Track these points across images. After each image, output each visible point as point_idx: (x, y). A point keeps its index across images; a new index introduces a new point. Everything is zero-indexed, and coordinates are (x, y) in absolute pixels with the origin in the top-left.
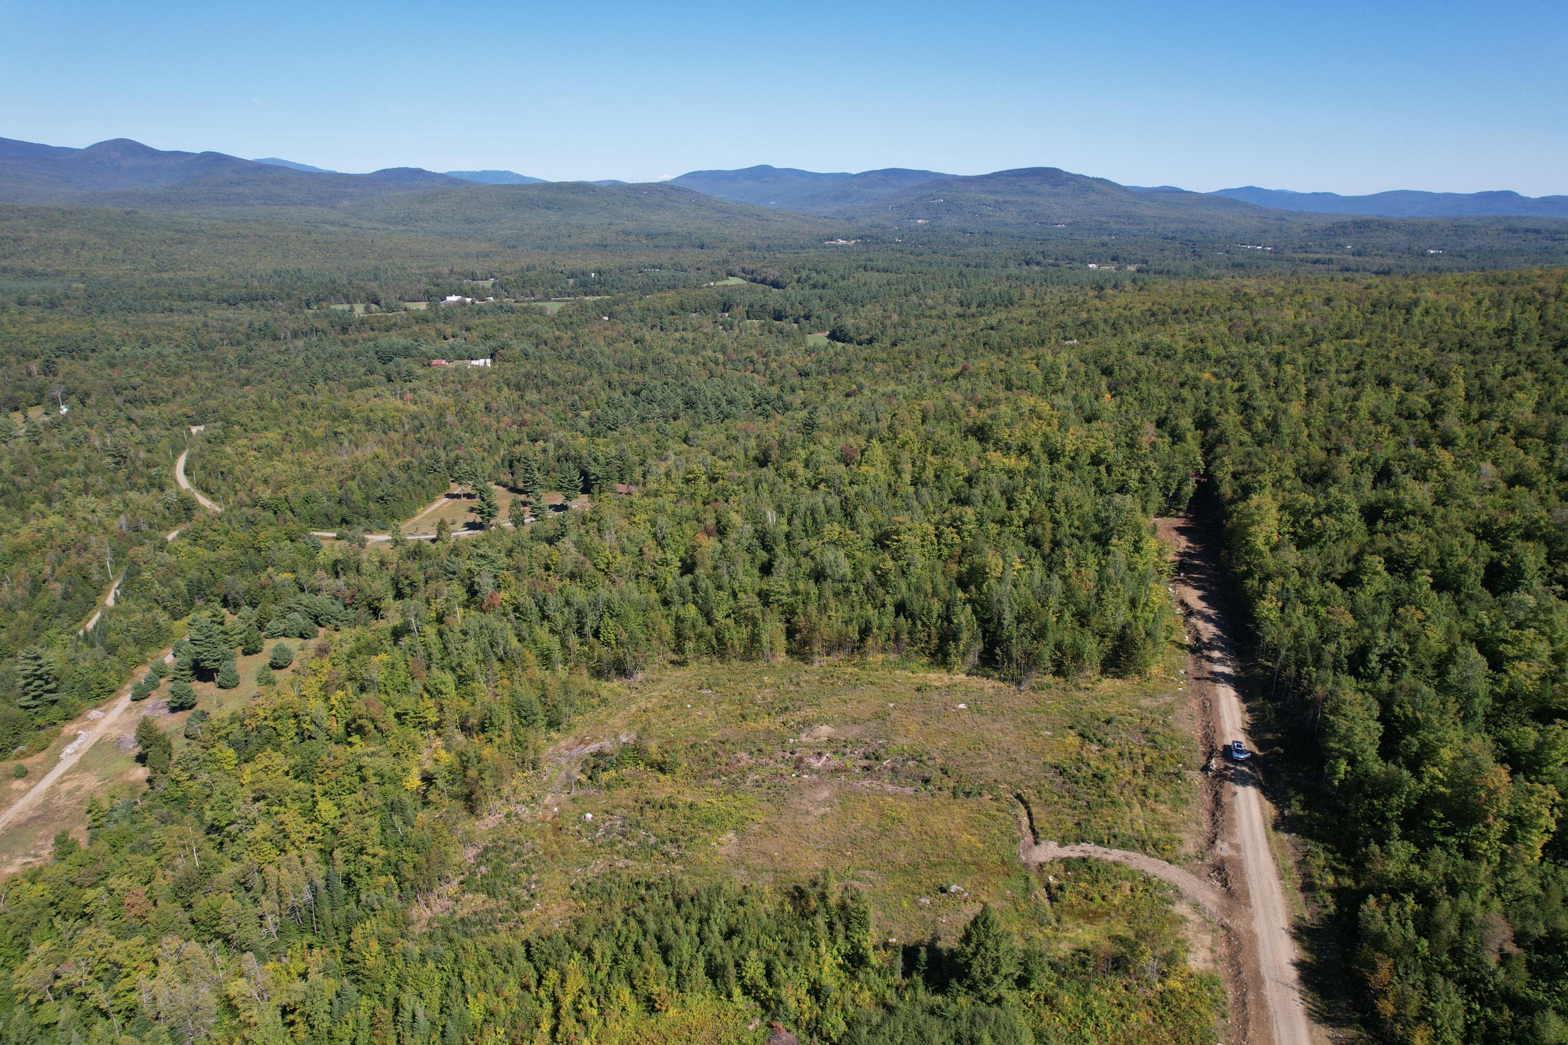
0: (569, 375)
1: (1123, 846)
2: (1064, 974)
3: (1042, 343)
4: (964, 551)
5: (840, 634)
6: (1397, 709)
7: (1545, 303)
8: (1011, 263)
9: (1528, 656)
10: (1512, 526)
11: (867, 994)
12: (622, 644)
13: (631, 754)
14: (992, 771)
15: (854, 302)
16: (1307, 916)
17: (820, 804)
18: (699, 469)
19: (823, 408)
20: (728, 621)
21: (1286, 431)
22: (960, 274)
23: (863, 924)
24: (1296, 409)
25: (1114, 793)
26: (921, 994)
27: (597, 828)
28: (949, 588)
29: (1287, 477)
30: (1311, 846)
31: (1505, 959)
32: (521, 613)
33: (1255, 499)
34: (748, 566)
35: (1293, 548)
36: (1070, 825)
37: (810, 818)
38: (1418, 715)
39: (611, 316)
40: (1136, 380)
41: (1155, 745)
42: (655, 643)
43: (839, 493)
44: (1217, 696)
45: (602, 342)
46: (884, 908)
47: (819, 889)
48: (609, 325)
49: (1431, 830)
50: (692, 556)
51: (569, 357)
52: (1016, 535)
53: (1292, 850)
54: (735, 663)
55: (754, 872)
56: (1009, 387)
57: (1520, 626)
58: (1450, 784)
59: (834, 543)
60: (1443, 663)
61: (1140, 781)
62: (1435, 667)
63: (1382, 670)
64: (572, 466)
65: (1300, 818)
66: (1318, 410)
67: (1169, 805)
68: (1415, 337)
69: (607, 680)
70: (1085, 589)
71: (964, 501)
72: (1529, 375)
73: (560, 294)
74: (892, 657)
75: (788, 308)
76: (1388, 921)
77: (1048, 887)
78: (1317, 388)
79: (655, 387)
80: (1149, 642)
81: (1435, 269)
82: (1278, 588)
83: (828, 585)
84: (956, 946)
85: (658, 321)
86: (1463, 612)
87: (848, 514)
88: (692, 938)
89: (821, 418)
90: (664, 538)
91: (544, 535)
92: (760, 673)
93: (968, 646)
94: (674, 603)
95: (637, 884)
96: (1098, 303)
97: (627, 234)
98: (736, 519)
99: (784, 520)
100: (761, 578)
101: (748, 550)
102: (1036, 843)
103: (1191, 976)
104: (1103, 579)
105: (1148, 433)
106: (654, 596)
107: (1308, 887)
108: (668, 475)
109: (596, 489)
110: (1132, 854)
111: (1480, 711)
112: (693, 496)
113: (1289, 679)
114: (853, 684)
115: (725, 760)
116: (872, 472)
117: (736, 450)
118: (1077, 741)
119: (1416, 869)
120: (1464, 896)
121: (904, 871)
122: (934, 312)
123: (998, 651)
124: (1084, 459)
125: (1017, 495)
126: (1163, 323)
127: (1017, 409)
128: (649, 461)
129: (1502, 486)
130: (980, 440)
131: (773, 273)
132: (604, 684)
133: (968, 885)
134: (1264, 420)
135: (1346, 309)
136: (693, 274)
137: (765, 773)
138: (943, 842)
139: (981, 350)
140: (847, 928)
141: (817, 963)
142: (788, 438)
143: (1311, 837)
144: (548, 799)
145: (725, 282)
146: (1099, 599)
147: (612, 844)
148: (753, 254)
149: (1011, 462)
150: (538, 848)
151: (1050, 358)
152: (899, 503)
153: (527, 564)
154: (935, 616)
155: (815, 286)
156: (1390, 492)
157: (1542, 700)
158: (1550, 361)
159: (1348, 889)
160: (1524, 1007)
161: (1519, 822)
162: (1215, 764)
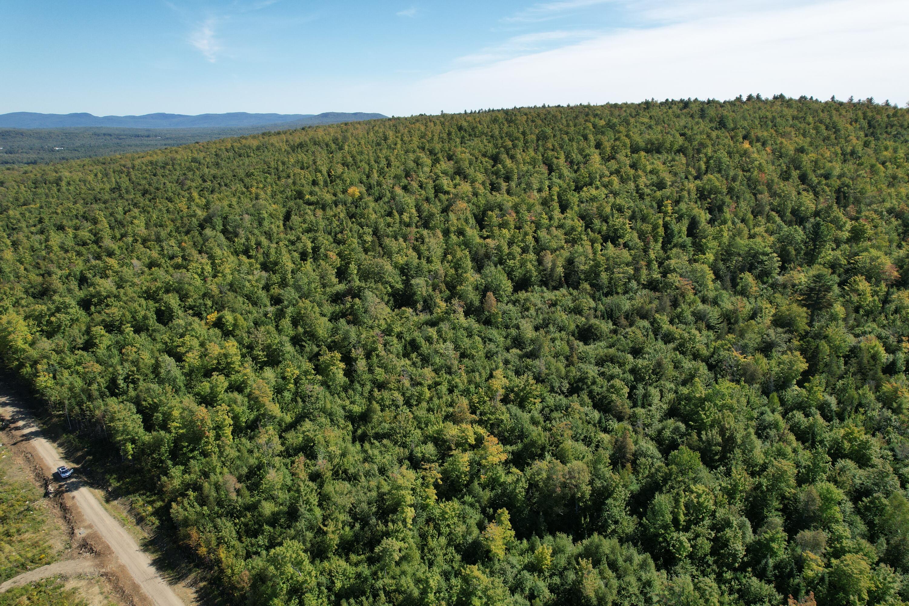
1: (9, 577)
6: (144, 403)
7: (129, 172)
9: (191, 349)
10: (159, 289)
16: (146, 535)
21: (8, 270)
24: (8, 255)
29: (22, 298)
30: (132, 498)
31: (238, 491)
33: (4, 318)
35: (45, 339)
38: (155, 400)
44: (34, 448)
49: (185, 454)
53: (123, 507)
57: (182, 336)
58: (184, 427)
60: (156, 368)
62: (153, 372)
63: (128, 386)
65: (119, 488)
66: (25, 253)
67: (31, 531)
68: (68, 199)
72: (136, 210)
76: (186, 510)
78: (18, 239)
81: (63, 158)
82: (46, 367)
86: (154, 340)
107: (140, 520)
110: (18, 578)
111: (182, 385)
113: (77, 415)
119: (187, 476)
120: (212, 475)
129: (146, 269)
135: (16, 187)
143: (130, 493)
156: (91, 289)
157: (204, 366)
158: (143, 202)
159: (161, 507)
160: (253, 507)
161: (218, 428)
162: (51, 488)
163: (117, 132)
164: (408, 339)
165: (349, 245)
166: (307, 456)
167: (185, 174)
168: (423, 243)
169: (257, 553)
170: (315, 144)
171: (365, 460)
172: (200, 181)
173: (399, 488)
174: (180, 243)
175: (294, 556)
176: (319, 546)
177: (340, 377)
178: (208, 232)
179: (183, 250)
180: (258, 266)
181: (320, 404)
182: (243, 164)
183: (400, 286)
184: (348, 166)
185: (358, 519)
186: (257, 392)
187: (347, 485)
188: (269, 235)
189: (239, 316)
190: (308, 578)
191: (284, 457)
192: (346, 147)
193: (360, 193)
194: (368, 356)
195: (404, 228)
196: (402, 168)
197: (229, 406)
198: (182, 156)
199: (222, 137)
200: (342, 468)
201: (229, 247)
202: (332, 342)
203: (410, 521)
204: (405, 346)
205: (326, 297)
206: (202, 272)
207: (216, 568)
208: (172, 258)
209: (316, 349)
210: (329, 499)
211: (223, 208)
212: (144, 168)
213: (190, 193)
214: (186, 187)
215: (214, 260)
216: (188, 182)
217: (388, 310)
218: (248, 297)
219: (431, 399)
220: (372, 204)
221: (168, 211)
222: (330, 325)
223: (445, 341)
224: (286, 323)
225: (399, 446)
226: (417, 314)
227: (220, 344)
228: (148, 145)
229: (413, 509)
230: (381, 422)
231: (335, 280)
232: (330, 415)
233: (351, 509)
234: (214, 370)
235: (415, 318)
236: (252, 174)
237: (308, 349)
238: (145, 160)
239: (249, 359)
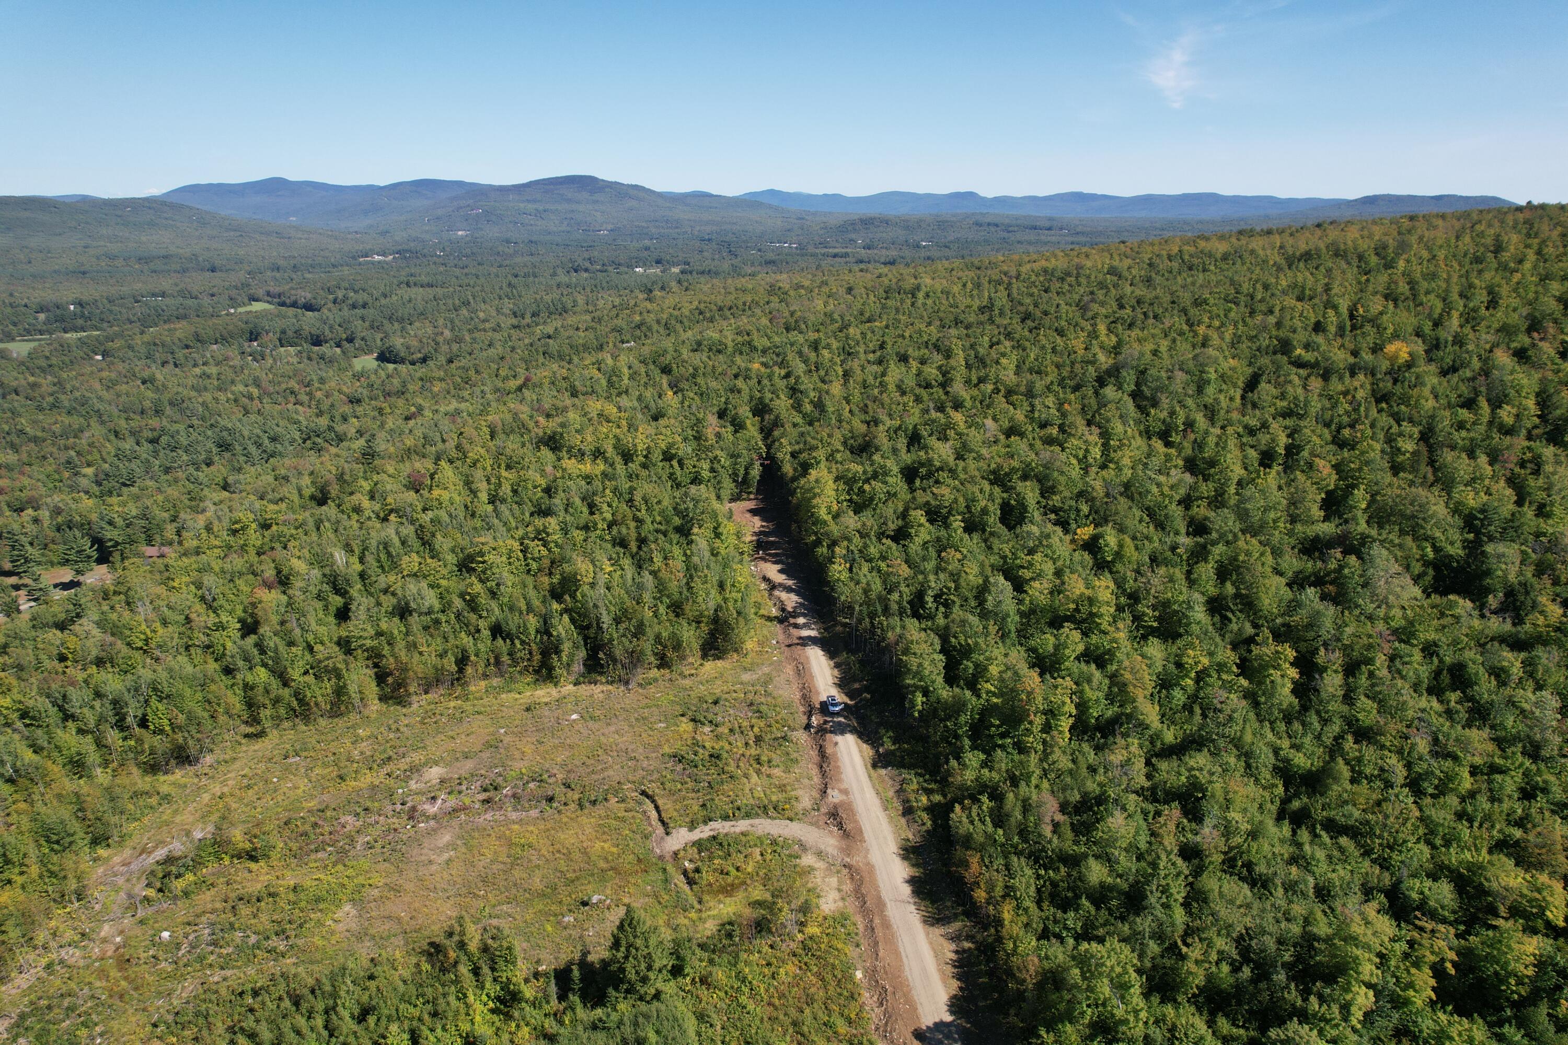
0: (57, 428)
1: (748, 815)
2: (714, 951)
3: (601, 348)
4: (553, 562)
5: (437, 670)
6: (953, 640)
7: (1010, 284)
8: (560, 271)
9: (1039, 576)
10: (1013, 470)
11: (525, 1031)
12: (180, 728)
13: (211, 850)
14: (614, 774)
15: (401, 320)
16: (911, 837)
17: (442, 850)
18: (246, 517)
19: (382, 435)
20: (307, 678)
21: (831, 409)
22: (510, 284)
23: (510, 961)
24: (836, 388)
25: (731, 768)
26: (581, 1012)
27: (178, 946)
28: (544, 602)
29: (838, 451)
30: (905, 774)
31: (1056, 826)
32: (33, 718)
33: (813, 474)
34: (321, 614)
35: (851, 513)
36: (696, 808)
37: (434, 868)
38: (969, 641)
39: (105, 354)
40: (694, 376)
41: (760, 714)
42: (222, 719)
43: (412, 522)
44: (807, 658)
45: (97, 386)
46: (528, 938)
47: (456, 938)
48: (104, 365)
49: (992, 737)
50: (252, 615)
51: (53, 406)
52: (602, 538)
53: (891, 782)
54: (323, 722)
55: (381, 940)
56: (574, 394)
57: (1031, 552)
58: (1001, 694)
59: (415, 575)
60: (981, 592)
61: (753, 751)
62: (976, 598)
63: (937, 609)
64: (78, 534)
65: (892, 753)
66: (855, 388)
67: (782, 768)
68: (922, 317)
69: (166, 773)
70: (675, 582)
71: (546, 512)
72: (1008, 344)
73: (29, 332)
74: (496, 682)
75: (327, 332)
76: (972, 822)
77: (685, 873)
78: (851, 368)
79: (178, 432)
80: (741, 620)
81: (929, 258)
82: (844, 552)
83: (414, 619)
84: (606, 955)
85: (170, 357)
86: (990, 548)
87: (426, 543)
88: (319, 1034)
89: (381, 445)
90: (214, 599)
91: (51, 620)
92: (353, 727)
93: (571, 656)
94: (238, 670)
95: (241, 994)
96: (649, 305)
97: (112, 257)
98: (299, 565)
99: (355, 560)
100: (339, 625)
101: (319, 597)
102: (667, 834)
103: (825, 918)
104: (691, 570)
105: (712, 424)
106: (213, 666)
107: (908, 811)
108: (209, 528)
109: (116, 556)
110: (756, 821)
111: (1013, 629)
112: (243, 548)
113: (865, 630)
114: (458, 718)
115: (327, 829)
116: (446, 495)
117: (288, 490)
118: (690, 726)
119: (985, 772)
120: (1023, 784)
121: (542, 895)
122: (487, 325)
123: (601, 655)
124: (657, 456)
125: (598, 499)
126: (711, 320)
127: (585, 415)
128: (182, 515)
129: (1002, 437)
130: (553, 449)
131: (304, 295)
132: (162, 778)
133: (608, 892)
134: (812, 402)
135: (864, 296)
136: (206, 301)
137: (376, 832)
138: (577, 856)
139: (541, 359)
140: (493, 969)
141: (468, 1014)
142: (347, 470)
143: (904, 767)
144: (106, 931)
145: (248, 308)
146: (690, 588)
147: (201, 959)
148: (278, 275)
149: (587, 467)
150: (98, 993)
151: (610, 361)
152: (479, 524)
153: (32, 658)
154: (533, 632)
155: (354, 306)
156: (922, 453)
157: (1053, 610)
158: (1021, 331)
159: (939, 804)
160: (1074, 861)
161: (1051, 713)
162: (815, 721)
163: (1007, 221)
164: (1448, 660)
165: (1362, 453)
166: (1186, 813)
167: (1092, 293)
168: (1537, 472)
169: (1059, 937)
170: (1336, 254)
171: (1293, 860)
172: (1115, 306)
173: (1352, 939)
174: (1061, 404)
175: (1118, 970)
176: (1165, 974)
177: (1285, 694)
178: (1109, 392)
179: (1064, 415)
180: (1181, 463)
181: (1233, 730)
182: (1193, 284)
183: (1456, 550)
184: (1395, 301)
185: (1252, 960)
186: (1128, 676)
187: (1246, 889)
188: (1211, 413)
189: (1128, 540)
190: (1131, 1018)
191: (1146, 799)
192: (1401, 264)
193: (1410, 354)
194: (1351, 669)
195: (1496, 436)
196: (1525, 311)
197: (1076, 683)
198: (1096, 262)
199: (1167, 234)
200: (1245, 857)
201: (1138, 422)
202: (1283, 625)
203: (1357, 1015)
204: (1437, 673)
205: (1293, 541)
206: (1085, 457)
207: (992, 930)
208: (1043, 426)
209: (1249, 630)
210: (1205, 901)
211: (1142, 354)
212: (1033, 278)
213: (1094, 325)
214: (1090, 314)
215: (1109, 439)
216: (1095, 307)
217: (1417, 591)
218: (1151, 513)
219: (1472, 794)
220: (1432, 380)
221: (1054, 350)
222: (1287, 594)
223: (1539, 687)
224: (1206, 571)
225: (1374, 861)
226: (1482, 616)
227: (1086, 579)
228: (1046, 243)
229: (1371, 993)
230: (1346, 802)
231: (1317, 513)
232: (1247, 756)
233: (1241, 937)
234: (1068, 619)
235: (1476, 623)
236: (1205, 302)
237: (1234, 627)
238: (1037, 266)
239: (1127, 615)
